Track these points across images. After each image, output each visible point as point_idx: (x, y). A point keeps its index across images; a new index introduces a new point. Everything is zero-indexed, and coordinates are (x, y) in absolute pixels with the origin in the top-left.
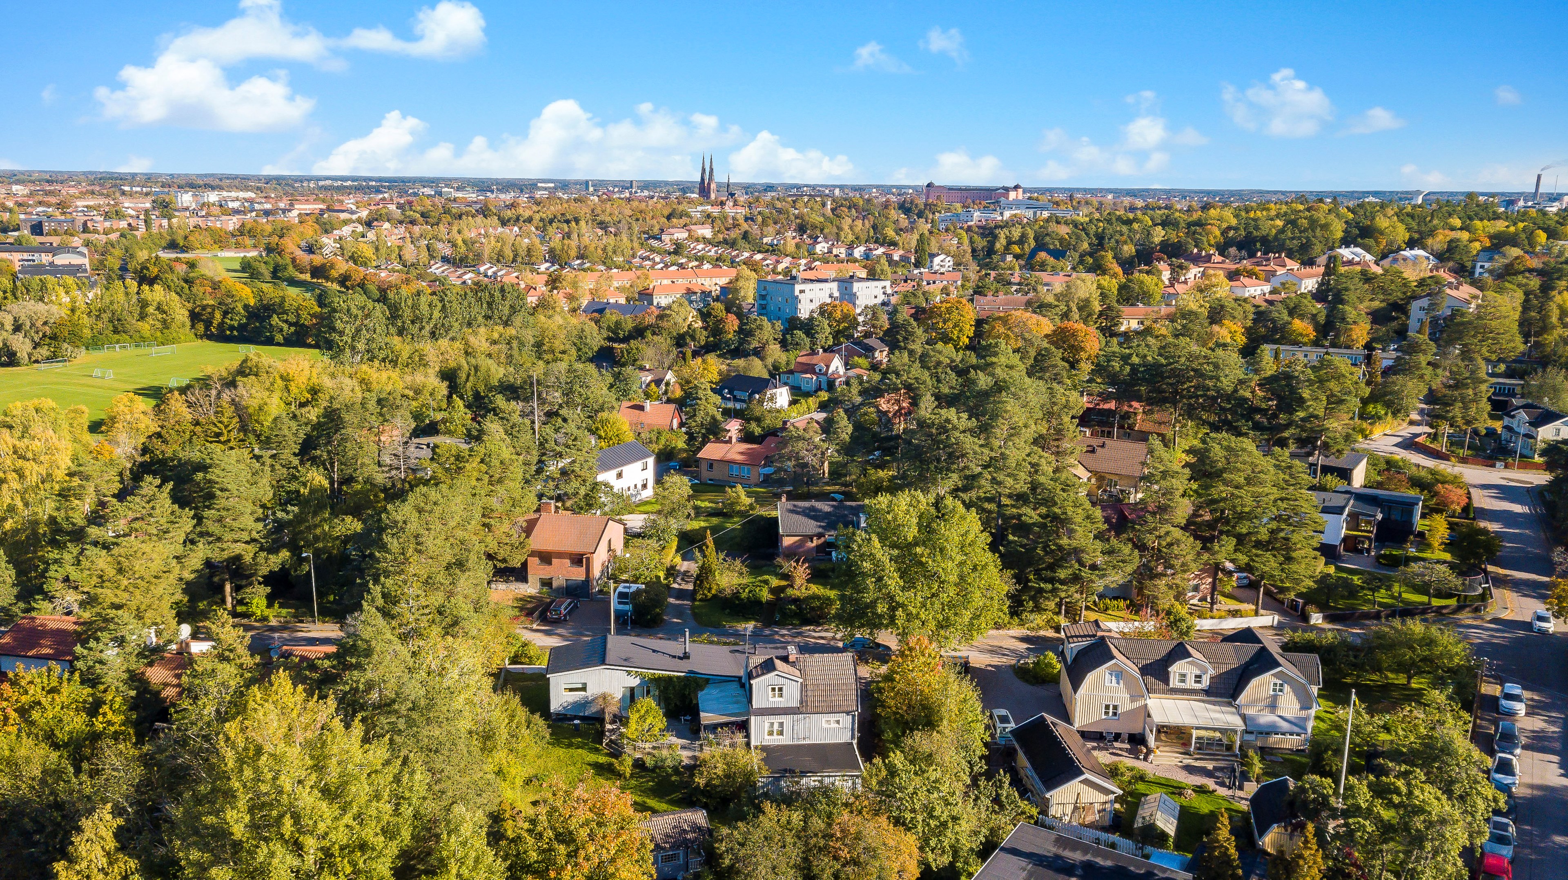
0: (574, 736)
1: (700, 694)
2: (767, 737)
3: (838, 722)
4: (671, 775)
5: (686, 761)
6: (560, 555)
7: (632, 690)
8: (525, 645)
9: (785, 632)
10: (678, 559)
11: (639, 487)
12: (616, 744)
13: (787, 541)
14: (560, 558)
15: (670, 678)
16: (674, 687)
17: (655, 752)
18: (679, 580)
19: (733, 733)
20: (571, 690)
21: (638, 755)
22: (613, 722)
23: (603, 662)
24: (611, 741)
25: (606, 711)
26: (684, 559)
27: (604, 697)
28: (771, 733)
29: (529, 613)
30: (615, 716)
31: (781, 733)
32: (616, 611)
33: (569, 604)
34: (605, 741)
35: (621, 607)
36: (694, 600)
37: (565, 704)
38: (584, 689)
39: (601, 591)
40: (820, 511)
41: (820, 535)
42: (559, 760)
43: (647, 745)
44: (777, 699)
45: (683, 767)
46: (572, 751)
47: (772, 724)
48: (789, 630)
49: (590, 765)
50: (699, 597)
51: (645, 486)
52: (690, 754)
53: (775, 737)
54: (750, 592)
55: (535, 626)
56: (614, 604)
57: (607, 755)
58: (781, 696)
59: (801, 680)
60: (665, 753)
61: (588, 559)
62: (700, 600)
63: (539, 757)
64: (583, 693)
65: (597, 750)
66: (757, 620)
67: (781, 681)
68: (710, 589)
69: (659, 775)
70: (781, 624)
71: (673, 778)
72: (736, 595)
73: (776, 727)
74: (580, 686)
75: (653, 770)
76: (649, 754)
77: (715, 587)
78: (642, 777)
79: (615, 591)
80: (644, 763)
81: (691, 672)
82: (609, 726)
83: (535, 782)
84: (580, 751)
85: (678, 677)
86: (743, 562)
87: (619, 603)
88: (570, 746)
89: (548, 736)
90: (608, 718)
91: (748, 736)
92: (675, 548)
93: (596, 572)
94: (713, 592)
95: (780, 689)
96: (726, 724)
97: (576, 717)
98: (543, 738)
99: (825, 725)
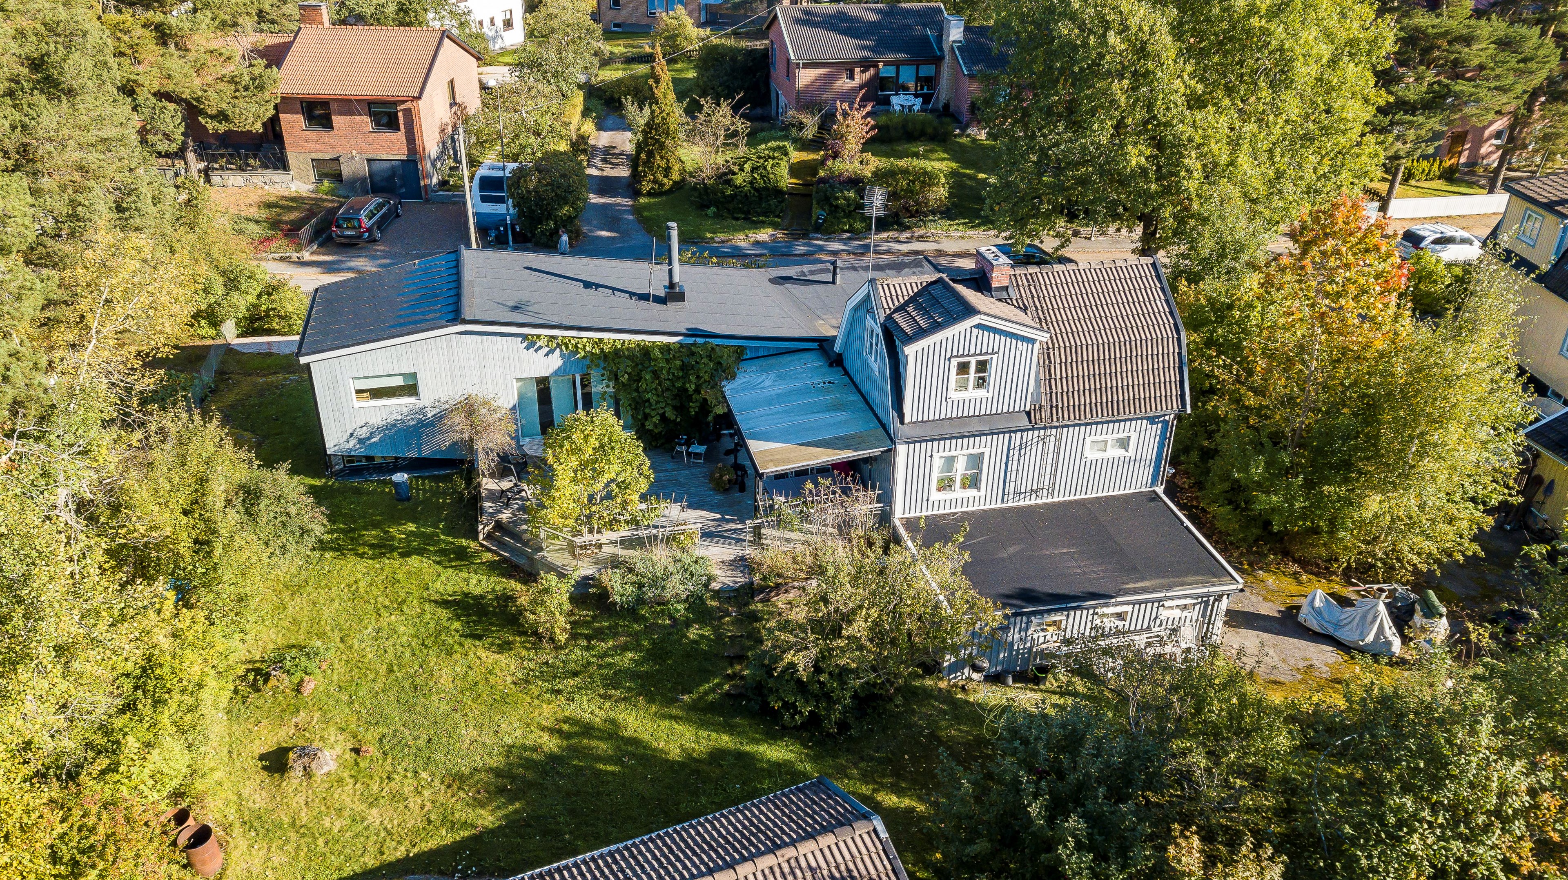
0: (397, 519)
1: (729, 388)
2: (935, 496)
3: (1124, 443)
4: (688, 624)
5: (724, 578)
6: (348, 106)
7: (543, 387)
8: (270, 290)
9: (836, 246)
10: (589, 127)
11: (499, 23)
12: (516, 536)
13: (805, 77)
14: (350, 113)
15: (646, 352)
16: (656, 374)
17: (633, 555)
18: (597, 161)
19: (846, 491)
20: (377, 393)
21: (586, 569)
22: (502, 472)
23: (456, 317)
24: (499, 525)
25: (479, 446)
26: (600, 127)
27: (469, 409)
28: (946, 484)
29: (292, 232)
30: (504, 458)
31: (974, 482)
32: (477, 215)
33: (380, 206)
34: (483, 530)
35: (489, 208)
36: (636, 193)
37: (364, 433)
38: (411, 389)
39: (443, 184)
40: (857, 20)
41: (865, 64)
42: (355, 596)
43: (607, 536)
44: (973, 393)
45: (717, 594)
46: (391, 564)
47: (950, 461)
48: (844, 241)
49: (444, 604)
50: (646, 186)
51: (508, 24)
52: (728, 552)
53: (959, 493)
54: (754, 169)
55: (307, 256)
56: (473, 203)
57: (493, 567)
58: (982, 382)
59: (1043, 337)
60: (661, 556)
61: (408, 112)
62: (649, 194)
63: (297, 590)
64: (411, 400)
65: (462, 556)
66: (775, 226)
67: (989, 341)
68: (667, 170)
69: (650, 629)
70: (827, 230)
71: (694, 632)
72: (725, 177)
73: (960, 468)
74: (399, 382)
75: (631, 611)
76: (615, 563)
77: (677, 167)
78: (600, 634)
79: (471, 179)
80: (604, 594)
81: (694, 333)
82: (488, 484)
83: (281, 681)
84: (414, 561)
85: (666, 349)
86: (735, 109)
87: (484, 199)
88: (383, 549)
89: (318, 529)
90: (483, 464)
91: (886, 498)
92: (580, 108)
93: (431, 144)
94: (675, 176)
95: (982, 366)
96: (823, 471)
97: (397, 465)
98: (304, 532)
99: (1091, 454)
